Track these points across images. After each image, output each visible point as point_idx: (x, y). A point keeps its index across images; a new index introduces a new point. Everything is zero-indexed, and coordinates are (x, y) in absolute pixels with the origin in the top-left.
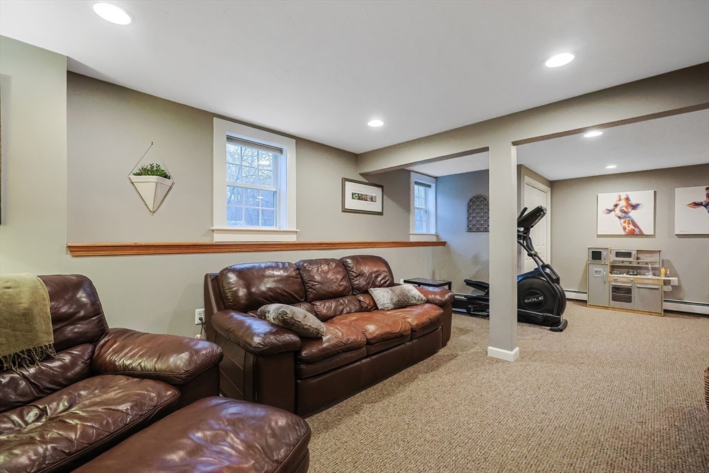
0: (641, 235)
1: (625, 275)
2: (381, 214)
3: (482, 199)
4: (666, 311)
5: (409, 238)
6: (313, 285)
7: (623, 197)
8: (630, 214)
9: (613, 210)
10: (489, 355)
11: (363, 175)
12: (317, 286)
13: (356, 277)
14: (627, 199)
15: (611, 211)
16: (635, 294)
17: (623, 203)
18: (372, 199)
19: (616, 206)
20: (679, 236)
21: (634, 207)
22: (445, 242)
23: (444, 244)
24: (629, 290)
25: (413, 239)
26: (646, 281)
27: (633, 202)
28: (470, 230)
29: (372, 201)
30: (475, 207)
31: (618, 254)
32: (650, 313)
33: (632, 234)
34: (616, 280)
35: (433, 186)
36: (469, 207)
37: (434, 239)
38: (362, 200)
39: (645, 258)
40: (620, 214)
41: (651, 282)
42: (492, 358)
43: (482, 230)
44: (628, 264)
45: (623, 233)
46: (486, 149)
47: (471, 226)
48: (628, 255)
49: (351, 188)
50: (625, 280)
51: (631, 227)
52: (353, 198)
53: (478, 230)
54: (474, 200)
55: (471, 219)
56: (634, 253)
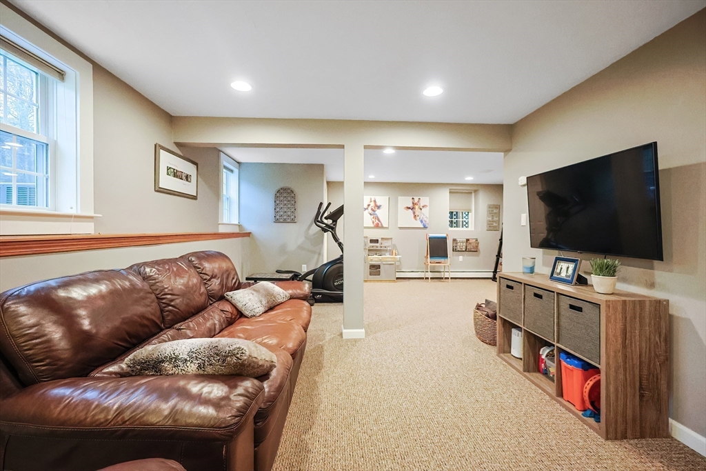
0: (382, 227)
1: (375, 256)
2: (194, 198)
3: (289, 191)
4: (397, 278)
5: (218, 228)
6: (172, 300)
7: (373, 200)
8: (376, 212)
9: (367, 209)
10: (344, 337)
11: (178, 145)
12: (178, 301)
13: (209, 280)
14: (375, 201)
15: (366, 209)
16: (382, 269)
17: (372, 204)
18: (187, 178)
19: (369, 205)
20: (400, 228)
21: (379, 207)
22: (250, 233)
23: (248, 234)
24: (379, 267)
25: (222, 230)
26: (388, 259)
27: (378, 204)
28: (277, 221)
29: (187, 180)
30: (282, 198)
31: (372, 241)
32: (390, 281)
33: (377, 226)
34: (371, 260)
35: (236, 171)
36: (276, 197)
37: (236, 230)
38: (177, 177)
39: (385, 244)
40: (371, 212)
41: (390, 259)
42: (348, 340)
43: (289, 221)
44: (375, 248)
45: (372, 226)
46: (342, 147)
47: (278, 217)
48: (377, 241)
49: (167, 160)
50: (376, 259)
51: (377, 221)
52: (168, 174)
53: (285, 221)
54: (282, 191)
55: (278, 210)
56: (380, 240)
